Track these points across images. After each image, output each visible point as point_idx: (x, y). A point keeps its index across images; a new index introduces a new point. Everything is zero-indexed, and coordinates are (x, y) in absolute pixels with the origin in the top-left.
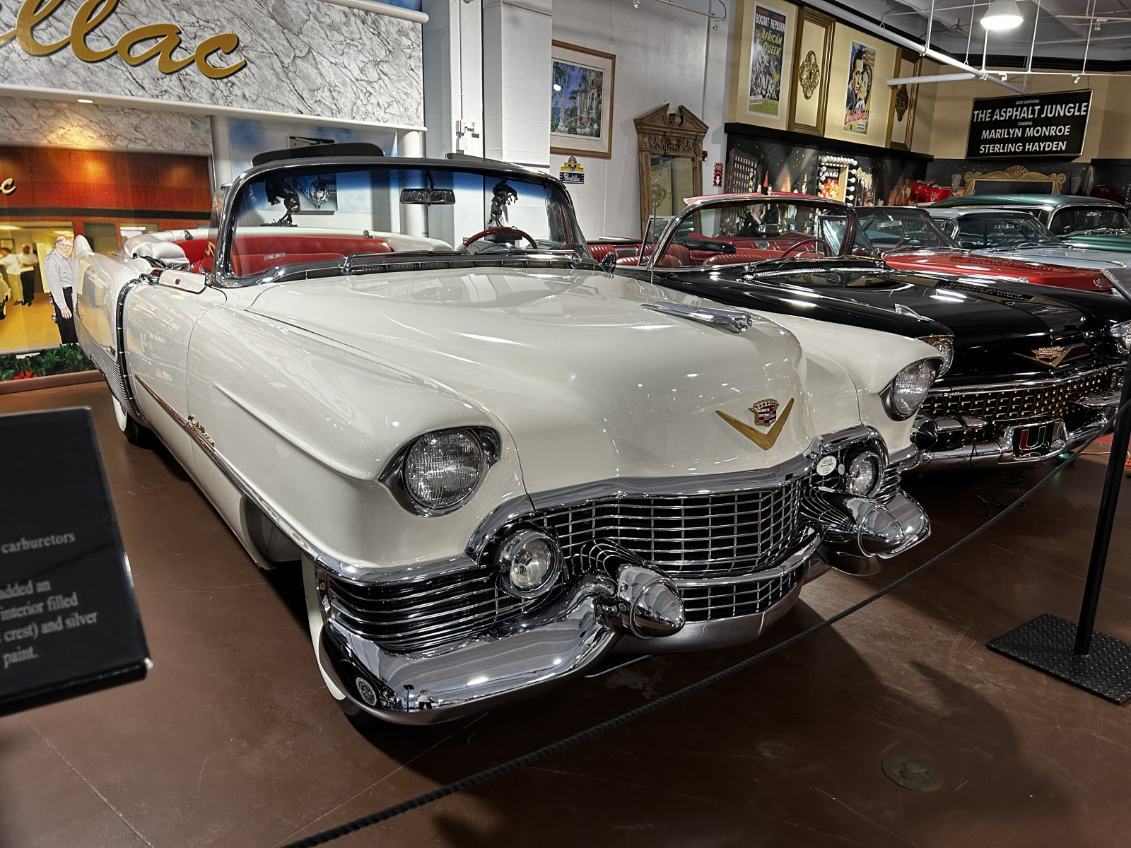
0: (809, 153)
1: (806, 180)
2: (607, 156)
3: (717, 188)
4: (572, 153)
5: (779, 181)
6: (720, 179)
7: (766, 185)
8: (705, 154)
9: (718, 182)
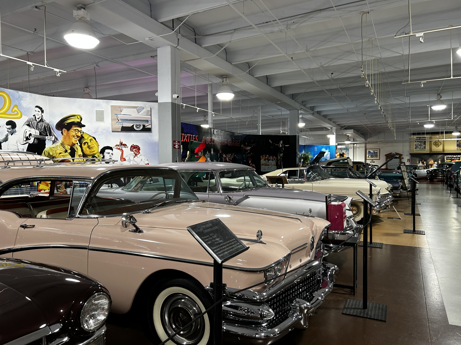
0: (440, 156)
1: (440, 160)
2: (379, 159)
3: (408, 162)
4: (372, 160)
5: (428, 161)
6: (409, 161)
7: (423, 161)
8: (403, 158)
9: (408, 161)
